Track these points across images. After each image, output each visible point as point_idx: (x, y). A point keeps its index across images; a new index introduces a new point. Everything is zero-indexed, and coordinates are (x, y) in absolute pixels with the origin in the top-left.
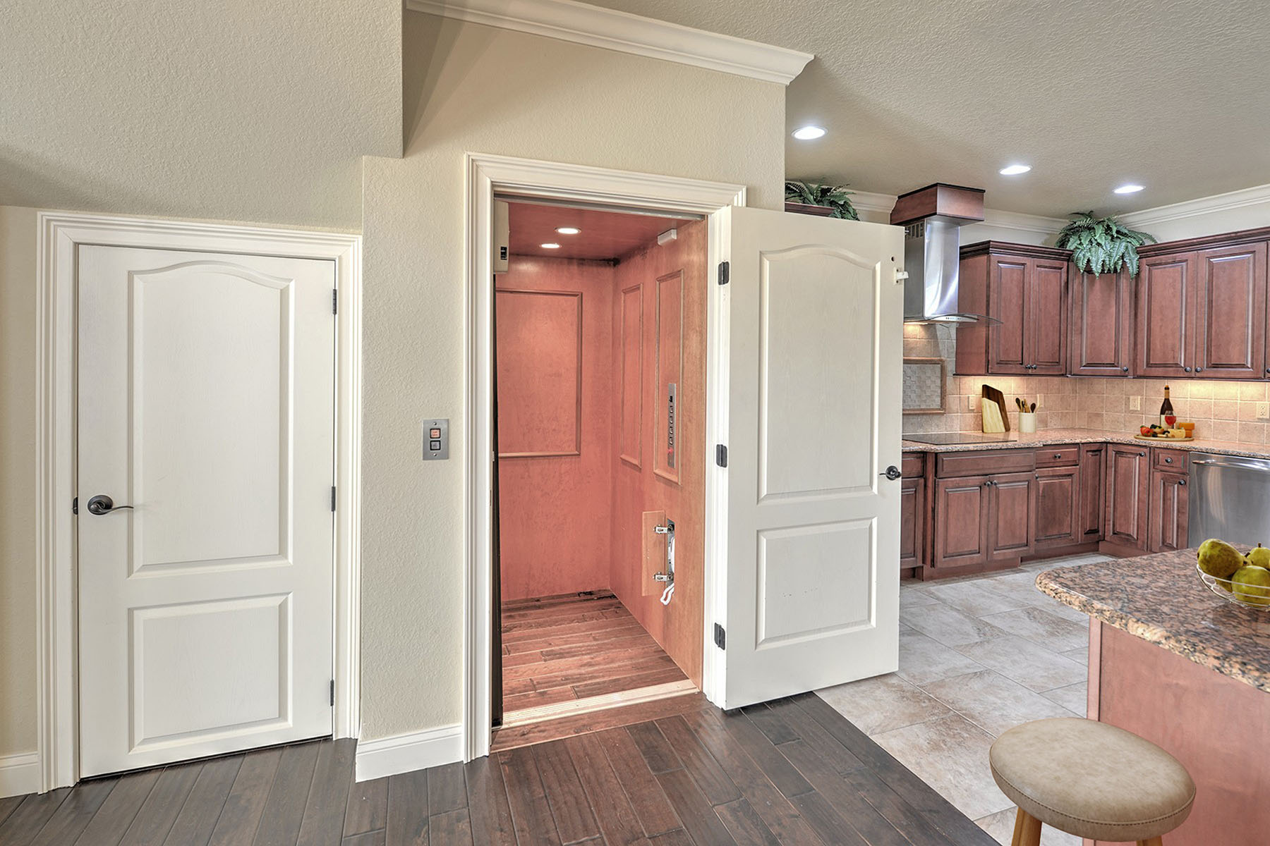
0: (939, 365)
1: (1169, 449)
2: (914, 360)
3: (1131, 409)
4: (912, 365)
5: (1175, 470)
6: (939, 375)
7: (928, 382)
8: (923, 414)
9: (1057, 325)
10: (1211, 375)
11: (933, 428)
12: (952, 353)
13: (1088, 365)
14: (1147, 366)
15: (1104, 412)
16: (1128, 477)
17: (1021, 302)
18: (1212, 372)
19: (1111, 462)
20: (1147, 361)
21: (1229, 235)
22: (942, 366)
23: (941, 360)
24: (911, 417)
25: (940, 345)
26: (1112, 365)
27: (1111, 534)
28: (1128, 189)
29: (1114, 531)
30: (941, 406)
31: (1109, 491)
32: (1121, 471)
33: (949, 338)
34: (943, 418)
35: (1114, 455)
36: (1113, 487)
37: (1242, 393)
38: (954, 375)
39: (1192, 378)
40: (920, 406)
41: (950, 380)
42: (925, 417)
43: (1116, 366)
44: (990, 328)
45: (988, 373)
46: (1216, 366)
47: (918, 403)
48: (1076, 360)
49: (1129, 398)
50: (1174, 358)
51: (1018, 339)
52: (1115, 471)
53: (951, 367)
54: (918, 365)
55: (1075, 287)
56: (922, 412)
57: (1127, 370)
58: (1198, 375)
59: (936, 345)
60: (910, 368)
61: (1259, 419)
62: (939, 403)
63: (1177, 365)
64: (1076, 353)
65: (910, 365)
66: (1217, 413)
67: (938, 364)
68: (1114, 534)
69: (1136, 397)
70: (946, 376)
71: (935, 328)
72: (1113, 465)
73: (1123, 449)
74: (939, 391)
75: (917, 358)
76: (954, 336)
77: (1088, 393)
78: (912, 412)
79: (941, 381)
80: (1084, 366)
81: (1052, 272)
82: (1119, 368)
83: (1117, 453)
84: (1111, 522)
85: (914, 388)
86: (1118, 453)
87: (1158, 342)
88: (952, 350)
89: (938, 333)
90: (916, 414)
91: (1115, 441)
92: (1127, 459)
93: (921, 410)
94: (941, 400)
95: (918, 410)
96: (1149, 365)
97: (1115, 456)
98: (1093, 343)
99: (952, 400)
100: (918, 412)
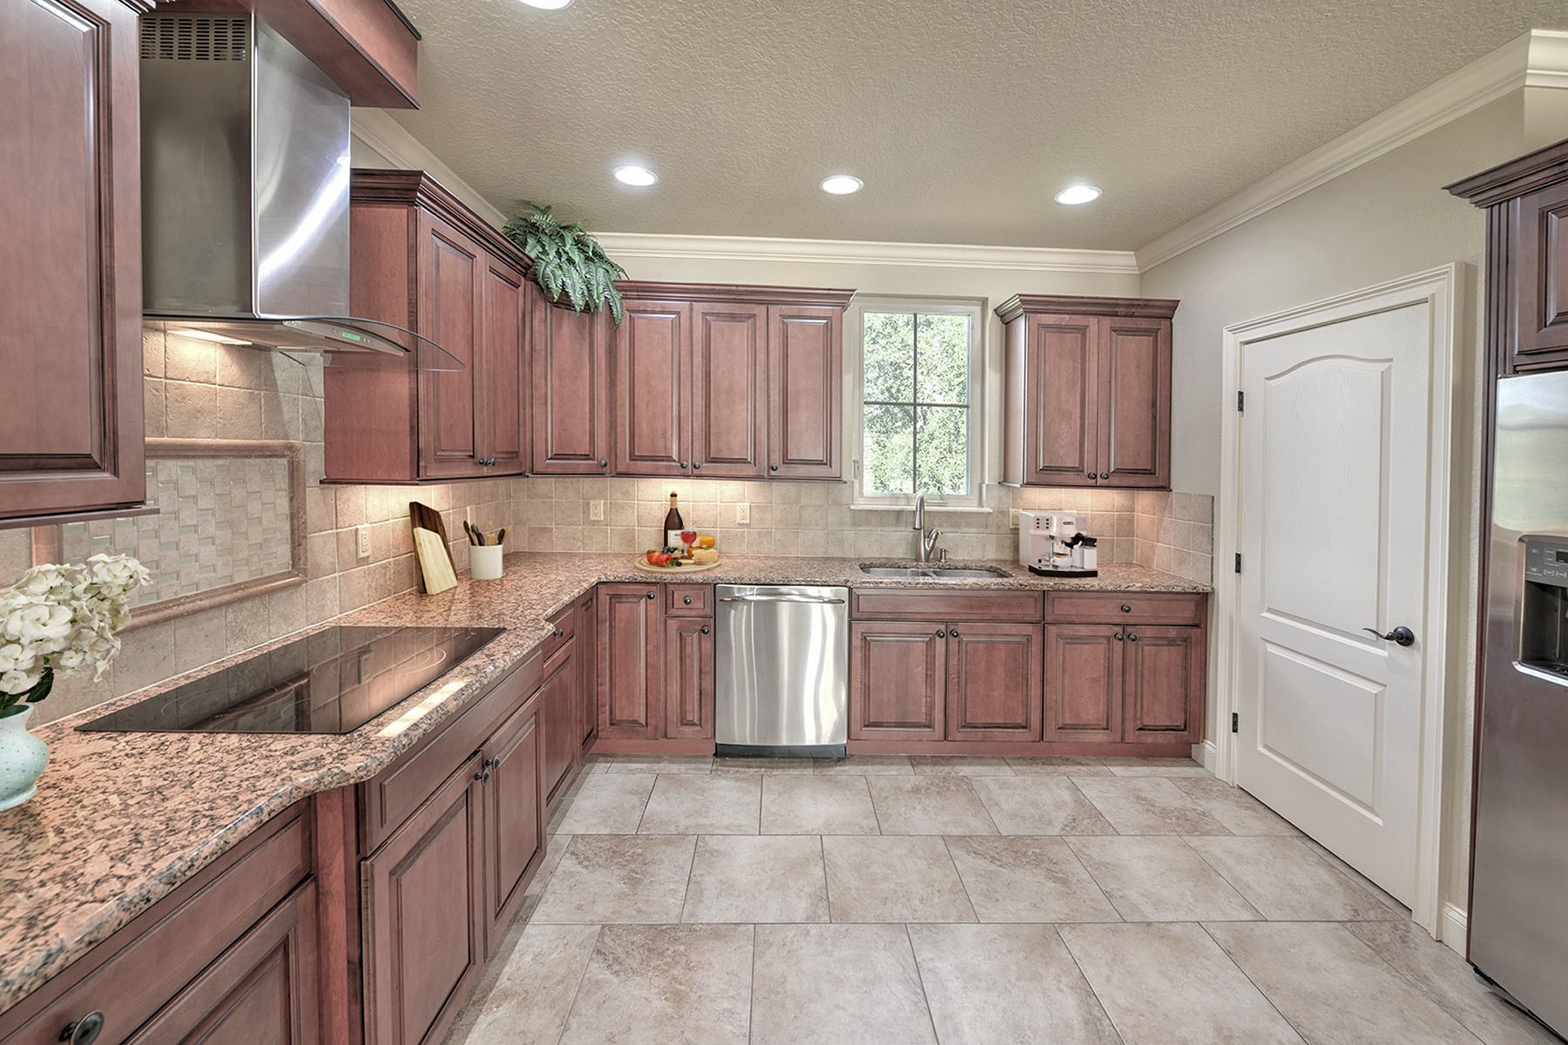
0: (284, 461)
1: (689, 584)
2: (208, 448)
3: (592, 518)
4: (200, 462)
5: (694, 613)
6: (286, 486)
7: (254, 507)
8: (241, 600)
9: (515, 388)
10: (710, 473)
11: (273, 629)
12: (316, 428)
13: (556, 457)
14: (631, 459)
15: (554, 526)
16: (631, 633)
17: (469, 332)
18: (707, 468)
19: (604, 613)
20: (630, 452)
21: (729, 288)
22: (291, 463)
23: (291, 448)
24: (200, 617)
25: (285, 408)
26: (586, 457)
27: (608, 725)
28: (634, 175)
29: (611, 720)
30: (293, 566)
31: (602, 659)
32: (620, 625)
33: (308, 391)
34: (300, 596)
35: (608, 601)
36: (608, 652)
37: (721, 493)
38: (321, 482)
39: (687, 476)
40: (231, 577)
41: (314, 495)
42: (248, 605)
43: (591, 459)
44: (421, 376)
45: (417, 477)
46: (715, 461)
47: (221, 572)
48: (539, 448)
49: (588, 504)
50: (666, 448)
51: (467, 408)
52: (610, 625)
53: (315, 464)
54: (220, 462)
55: (536, 323)
56: (239, 594)
57: (606, 465)
58: (696, 472)
59: (274, 406)
60: (194, 472)
61: (739, 524)
62: (287, 559)
63: (669, 459)
64: (539, 437)
65: (191, 463)
66: (696, 519)
67: (283, 456)
68: (612, 724)
69: (598, 502)
70: (305, 487)
71: (270, 363)
72: (608, 618)
73: (623, 590)
74: (287, 528)
75: (218, 441)
76: (319, 388)
77: (528, 496)
78: (206, 603)
79: (291, 499)
80: (551, 459)
81: (508, 287)
82: (595, 462)
83: (612, 597)
84: (607, 707)
85: (212, 529)
86: (615, 598)
87: (644, 425)
88: (314, 423)
89: (280, 376)
90: (220, 606)
91: (611, 578)
92: (629, 605)
93: (238, 587)
94: (293, 548)
95: (225, 590)
96: (633, 458)
97: (611, 602)
98: (562, 422)
99: (320, 545)
100: (227, 597)
